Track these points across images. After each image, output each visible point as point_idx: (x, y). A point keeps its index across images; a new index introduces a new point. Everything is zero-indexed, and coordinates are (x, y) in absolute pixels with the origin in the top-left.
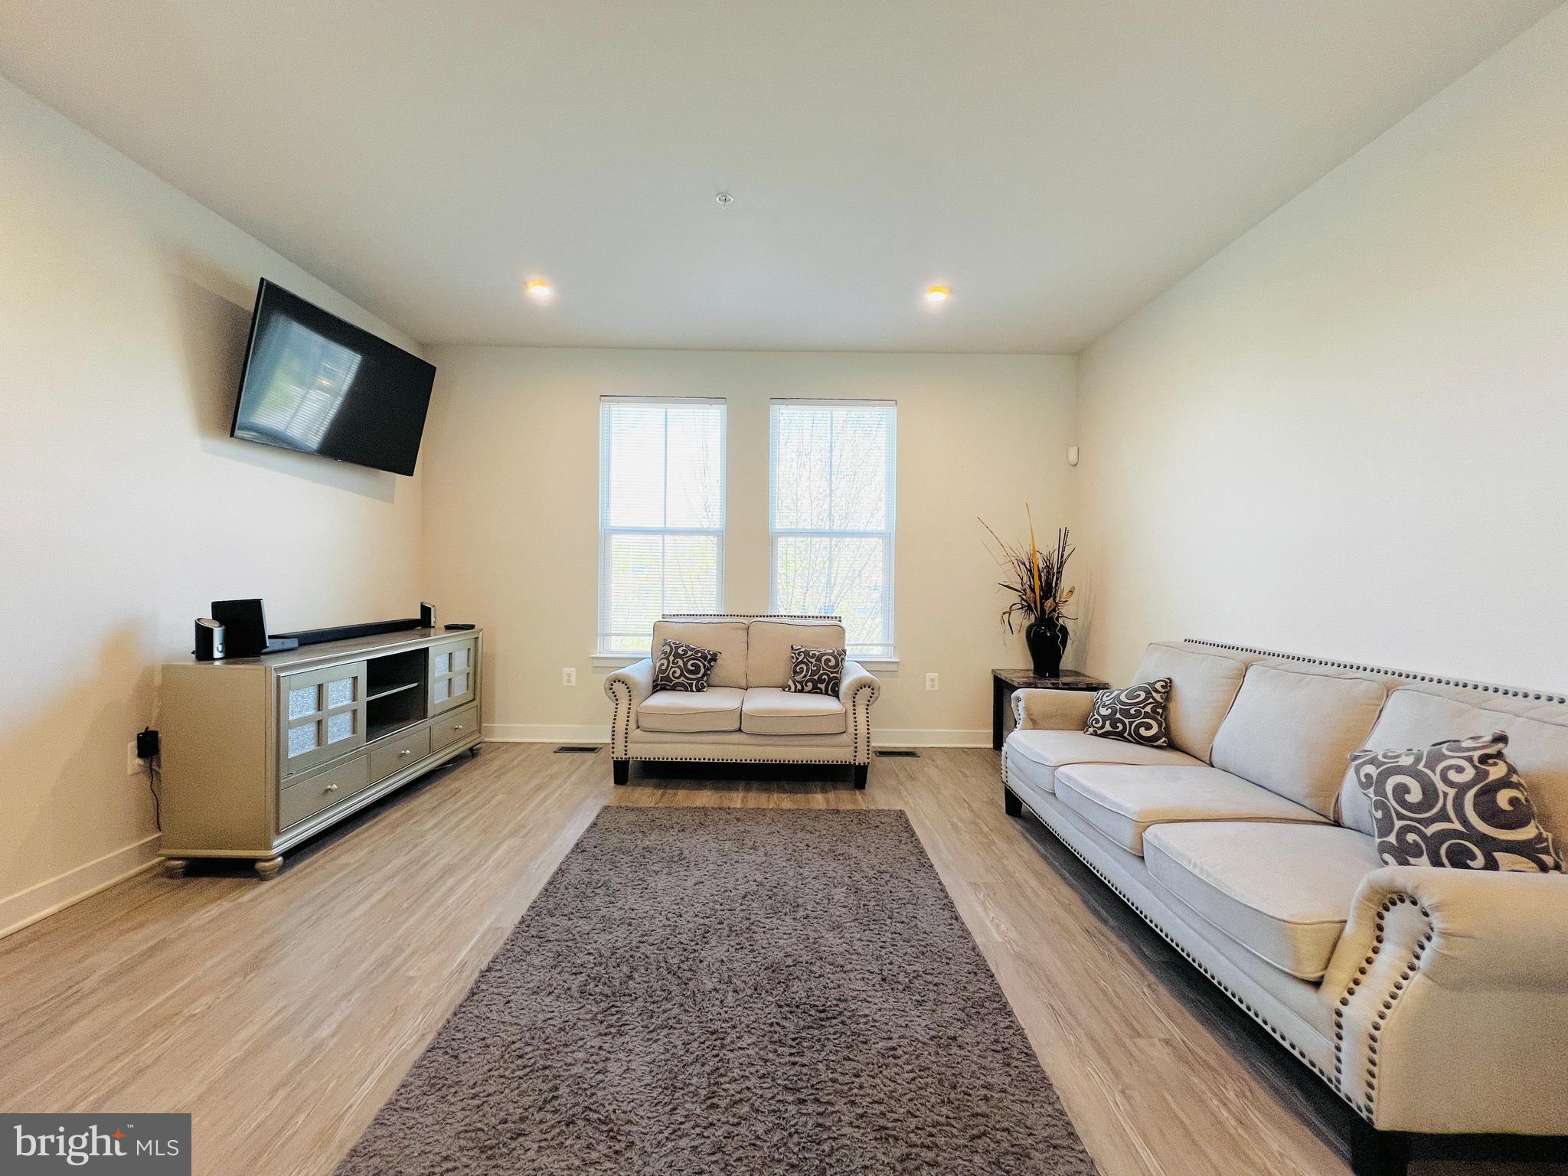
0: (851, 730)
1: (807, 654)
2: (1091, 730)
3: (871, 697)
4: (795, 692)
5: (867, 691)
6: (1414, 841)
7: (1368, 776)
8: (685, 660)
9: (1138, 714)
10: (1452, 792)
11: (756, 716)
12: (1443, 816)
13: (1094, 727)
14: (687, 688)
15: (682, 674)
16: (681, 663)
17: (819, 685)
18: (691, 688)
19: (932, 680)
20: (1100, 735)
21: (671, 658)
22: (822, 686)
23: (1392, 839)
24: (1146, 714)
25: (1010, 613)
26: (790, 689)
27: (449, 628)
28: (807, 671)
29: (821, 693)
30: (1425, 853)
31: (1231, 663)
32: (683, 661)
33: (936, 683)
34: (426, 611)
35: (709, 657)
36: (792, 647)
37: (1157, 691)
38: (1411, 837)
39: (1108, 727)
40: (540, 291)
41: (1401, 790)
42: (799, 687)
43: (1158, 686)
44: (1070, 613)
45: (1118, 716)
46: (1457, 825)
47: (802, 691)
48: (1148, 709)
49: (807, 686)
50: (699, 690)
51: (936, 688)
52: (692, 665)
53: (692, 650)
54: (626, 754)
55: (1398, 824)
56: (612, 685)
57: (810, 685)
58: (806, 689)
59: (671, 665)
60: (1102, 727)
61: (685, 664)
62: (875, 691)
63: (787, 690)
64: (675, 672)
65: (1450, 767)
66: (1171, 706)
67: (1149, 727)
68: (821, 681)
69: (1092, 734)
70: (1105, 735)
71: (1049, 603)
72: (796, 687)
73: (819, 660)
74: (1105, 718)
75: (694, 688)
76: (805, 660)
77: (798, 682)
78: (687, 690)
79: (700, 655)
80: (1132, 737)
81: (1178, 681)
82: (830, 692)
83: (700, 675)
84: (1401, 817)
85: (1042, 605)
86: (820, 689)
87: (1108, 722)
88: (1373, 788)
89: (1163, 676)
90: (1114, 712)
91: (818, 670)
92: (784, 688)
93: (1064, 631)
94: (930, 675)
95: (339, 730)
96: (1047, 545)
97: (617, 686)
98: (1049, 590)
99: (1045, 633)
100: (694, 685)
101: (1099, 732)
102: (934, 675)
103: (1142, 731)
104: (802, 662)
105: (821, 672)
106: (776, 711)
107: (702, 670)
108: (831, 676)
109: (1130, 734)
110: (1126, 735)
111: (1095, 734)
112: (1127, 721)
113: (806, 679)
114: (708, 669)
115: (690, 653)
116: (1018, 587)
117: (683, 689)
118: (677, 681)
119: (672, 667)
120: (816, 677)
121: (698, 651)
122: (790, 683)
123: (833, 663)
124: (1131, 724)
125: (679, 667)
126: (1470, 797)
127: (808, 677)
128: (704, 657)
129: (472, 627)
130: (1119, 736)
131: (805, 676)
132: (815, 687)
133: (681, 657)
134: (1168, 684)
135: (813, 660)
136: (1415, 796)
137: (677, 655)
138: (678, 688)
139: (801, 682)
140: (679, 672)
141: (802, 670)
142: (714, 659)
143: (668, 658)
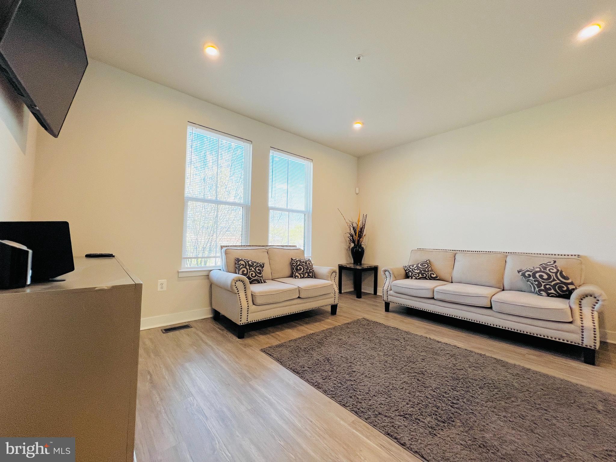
0: (333, 290)
3: (335, 277)
4: (301, 278)
6: (549, 287)
7: (529, 275)
10: (554, 274)
11: (306, 290)
12: (554, 280)
13: (415, 276)
15: (256, 275)
16: (253, 269)
18: (261, 281)
20: (418, 279)
21: (248, 267)
23: (542, 288)
26: (298, 277)
28: (304, 269)
29: (311, 278)
30: (552, 289)
36: (292, 259)
37: (428, 263)
38: (548, 286)
39: (420, 276)
41: (541, 276)
42: (302, 276)
46: (558, 281)
47: (303, 278)
48: (430, 269)
49: (305, 275)
52: (258, 270)
53: (255, 262)
55: (543, 284)
56: (235, 283)
57: (307, 274)
59: (249, 271)
60: (419, 276)
61: (255, 269)
63: (297, 277)
64: (252, 274)
65: (550, 269)
66: (434, 267)
68: (310, 272)
69: (414, 279)
71: (360, 240)
72: (301, 276)
74: (418, 273)
77: (302, 274)
78: (259, 283)
79: (258, 264)
80: (429, 278)
82: (313, 277)
83: (262, 275)
84: (543, 282)
86: (310, 276)
88: (532, 277)
89: (427, 259)
91: (308, 267)
92: (295, 277)
100: (262, 279)
101: (418, 278)
103: (432, 275)
104: (299, 265)
107: (262, 272)
110: (427, 277)
111: (416, 279)
112: (426, 273)
115: (255, 264)
117: (257, 282)
118: (254, 278)
119: (250, 272)
120: (308, 271)
124: (428, 274)
125: (253, 271)
126: (558, 274)
128: (261, 266)
130: (425, 278)
131: (304, 271)
132: (309, 275)
133: (252, 266)
135: (304, 264)
136: (545, 277)
137: (249, 265)
138: (254, 282)
139: (303, 274)
140: (254, 275)
141: (301, 269)
142: (263, 267)
143: (245, 267)
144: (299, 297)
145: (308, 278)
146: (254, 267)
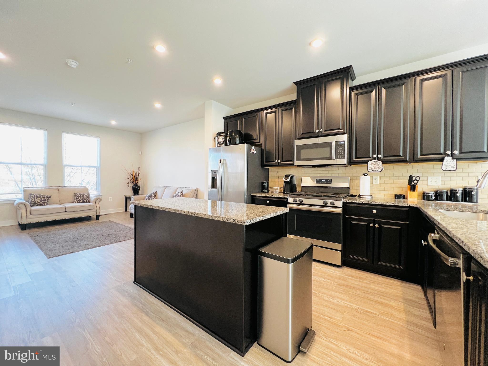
0: (95, 208)
1: (80, 194)
5: (99, 200)
11: (70, 208)
15: (41, 201)
19: (111, 199)
21: (35, 198)
22: (85, 201)
24: (153, 197)
25: (128, 184)
28: (81, 198)
29: (85, 202)
31: (164, 188)
33: (112, 199)
36: (75, 193)
43: (155, 193)
44: (140, 183)
45: (149, 197)
48: (153, 196)
50: (47, 205)
51: (111, 201)
53: (42, 195)
54: (26, 222)
56: (19, 205)
58: (81, 202)
61: (41, 199)
62: (101, 200)
66: (157, 195)
68: (85, 200)
71: (136, 182)
72: (78, 202)
75: (45, 204)
78: (43, 205)
79: (45, 196)
81: (157, 192)
82: (87, 202)
83: (46, 201)
85: (135, 182)
89: (155, 191)
91: (84, 197)
92: (74, 202)
93: (139, 187)
94: (110, 198)
96: (136, 171)
97: (21, 205)
98: (136, 179)
99: (136, 187)
102: (111, 198)
104: (78, 196)
107: (47, 200)
108: (87, 198)
113: (80, 200)
114: (48, 200)
116: (130, 178)
117: (41, 205)
118: (39, 203)
119: (36, 200)
120: (83, 199)
121: (44, 196)
122: (76, 201)
123: (87, 196)
124: (151, 198)
128: (47, 197)
132: (83, 201)
133: (39, 197)
134: (156, 192)
135: (82, 195)
137: (37, 197)
138: (39, 205)
140: (39, 201)
141: (79, 198)
142: (50, 197)
143: (34, 198)
144: (65, 211)
146: (41, 198)
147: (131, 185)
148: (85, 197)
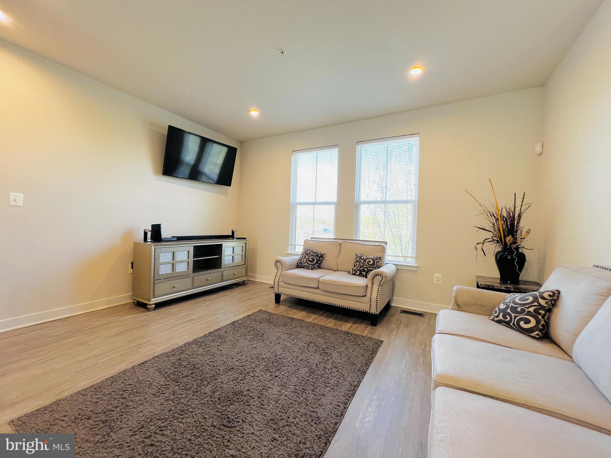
1: (361, 258)
2: (492, 317)
3: (381, 281)
4: (352, 274)
5: (379, 278)
8: (309, 256)
9: (523, 311)
11: (326, 283)
13: (494, 315)
14: (307, 268)
15: (306, 262)
16: (307, 257)
17: (362, 273)
18: (309, 267)
19: (437, 278)
20: (496, 321)
21: (304, 255)
22: (364, 273)
24: (529, 313)
25: (483, 244)
27: (238, 239)
28: (359, 265)
29: (364, 277)
32: (308, 256)
33: (439, 280)
34: (233, 232)
35: (319, 256)
36: (356, 254)
37: (543, 298)
39: (501, 317)
40: (254, 113)
43: (546, 295)
44: (526, 246)
45: (509, 311)
47: (355, 274)
48: (532, 309)
49: (357, 272)
50: (312, 269)
51: (440, 282)
52: (311, 258)
54: (278, 291)
56: (276, 263)
57: (358, 272)
58: (357, 274)
59: (303, 258)
60: (497, 316)
61: (309, 258)
62: (384, 278)
64: (304, 260)
67: (527, 322)
68: (364, 271)
70: (499, 322)
71: (512, 239)
72: (353, 272)
73: (365, 261)
74: (501, 311)
75: (310, 269)
76: (359, 260)
79: (316, 254)
80: (515, 326)
83: (314, 263)
85: (505, 240)
87: (501, 314)
90: (507, 308)
92: (349, 272)
93: (523, 256)
94: (436, 275)
95: (182, 268)
97: (278, 264)
98: (511, 231)
99: (507, 256)
100: (310, 266)
101: (496, 319)
102: (440, 275)
103: (522, 324)
105: (365, 266)
106: (333, 281)
107: (315, 261)
108: (369, 269)
109: (514, 324)
110: (511, 324)
111: (493, 320)
112: (513, 315)
113: (357, 269)
114: (318, 261)
115: (312, 253)
118: (304, 264)
120: (361, 269)
122: (351, 270)
123: (371, 263)
124: (515, 317)
125: (306, 259)
127: (358, 268)
128: (317, 256)
129: (245, 239)
130: (507, 324)
131: (357, 268)
132: (361, 273)
133: (308, 254)
134: (556, 295)
135: (362, 261)
139: (355, 270)
142: (322, 257)
144: (318, 288)
145: (361, 276)
147: (494, 248)
148: (366, 265)
